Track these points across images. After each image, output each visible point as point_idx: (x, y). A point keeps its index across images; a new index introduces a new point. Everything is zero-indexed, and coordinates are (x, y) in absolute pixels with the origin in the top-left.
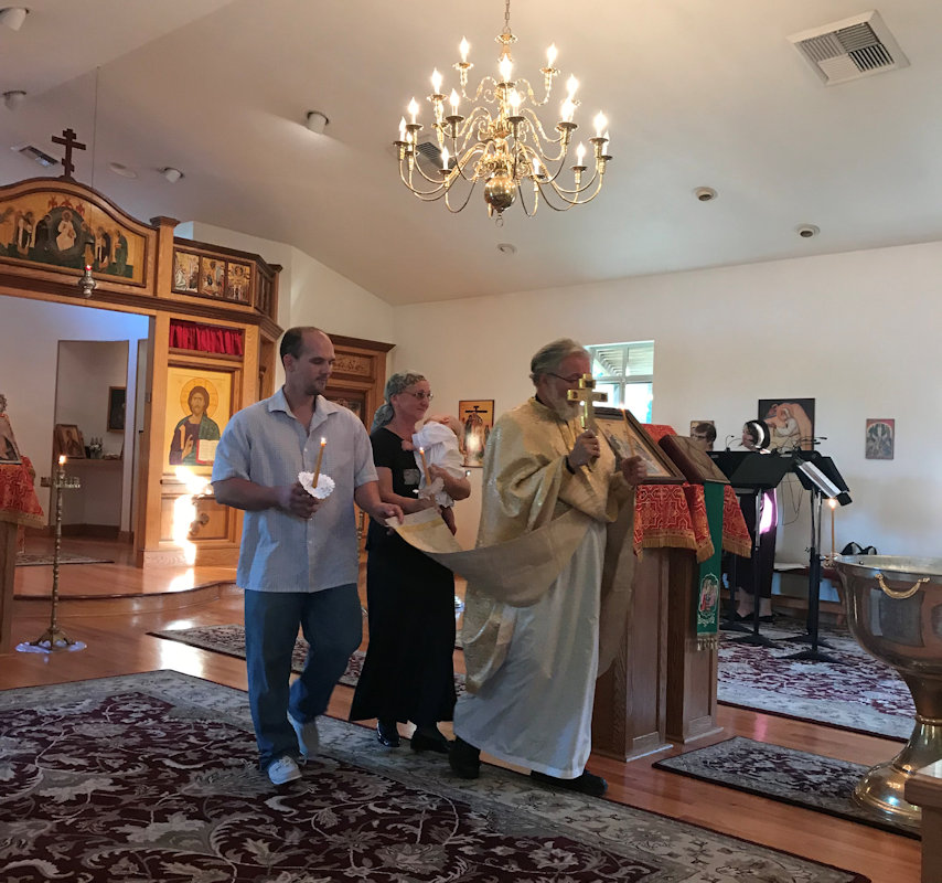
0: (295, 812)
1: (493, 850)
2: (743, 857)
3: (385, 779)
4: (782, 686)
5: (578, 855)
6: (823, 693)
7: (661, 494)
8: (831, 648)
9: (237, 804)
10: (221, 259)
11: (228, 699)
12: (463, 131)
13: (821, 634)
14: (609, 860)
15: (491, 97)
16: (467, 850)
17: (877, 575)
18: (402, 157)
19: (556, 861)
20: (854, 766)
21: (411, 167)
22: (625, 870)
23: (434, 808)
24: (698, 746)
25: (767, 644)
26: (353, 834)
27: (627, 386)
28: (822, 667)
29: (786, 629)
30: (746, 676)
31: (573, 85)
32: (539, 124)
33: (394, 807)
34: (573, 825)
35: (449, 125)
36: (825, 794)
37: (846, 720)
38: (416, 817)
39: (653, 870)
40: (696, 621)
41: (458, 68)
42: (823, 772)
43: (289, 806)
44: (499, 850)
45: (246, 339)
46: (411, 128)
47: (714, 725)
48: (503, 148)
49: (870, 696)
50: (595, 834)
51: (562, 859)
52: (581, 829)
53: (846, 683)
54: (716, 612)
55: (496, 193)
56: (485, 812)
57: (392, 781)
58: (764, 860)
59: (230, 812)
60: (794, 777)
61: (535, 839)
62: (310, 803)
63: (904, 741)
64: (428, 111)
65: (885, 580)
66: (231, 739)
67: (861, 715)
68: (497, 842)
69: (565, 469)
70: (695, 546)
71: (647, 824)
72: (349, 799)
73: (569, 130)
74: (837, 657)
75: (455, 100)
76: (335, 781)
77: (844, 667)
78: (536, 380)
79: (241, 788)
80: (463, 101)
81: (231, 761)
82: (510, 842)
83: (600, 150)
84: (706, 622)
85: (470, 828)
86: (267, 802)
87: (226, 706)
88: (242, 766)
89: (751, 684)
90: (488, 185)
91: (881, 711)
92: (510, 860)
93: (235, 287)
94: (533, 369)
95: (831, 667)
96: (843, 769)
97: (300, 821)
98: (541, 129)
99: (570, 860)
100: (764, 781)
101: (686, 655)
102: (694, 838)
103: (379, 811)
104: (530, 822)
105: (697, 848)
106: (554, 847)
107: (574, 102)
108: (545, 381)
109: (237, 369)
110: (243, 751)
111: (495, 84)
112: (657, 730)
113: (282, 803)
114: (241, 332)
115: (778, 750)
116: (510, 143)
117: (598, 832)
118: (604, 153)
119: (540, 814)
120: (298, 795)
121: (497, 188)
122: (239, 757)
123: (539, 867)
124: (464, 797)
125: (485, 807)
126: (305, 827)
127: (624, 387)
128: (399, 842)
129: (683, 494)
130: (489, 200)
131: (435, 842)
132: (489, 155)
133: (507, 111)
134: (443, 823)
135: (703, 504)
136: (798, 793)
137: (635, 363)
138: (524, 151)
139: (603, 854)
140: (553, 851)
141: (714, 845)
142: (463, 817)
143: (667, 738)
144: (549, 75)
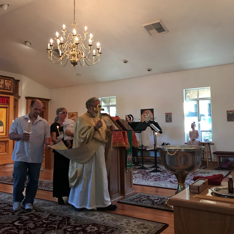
0: (22, 225)
1: (76, 229)
2: (139, 223)
3: (48, 213)
4: (149, 179)
5: (98, 227)
6: (158, 180)
7: (117, 134)
8: (160, 168)
9: (6, 225)
10: (3, 79)
11: (5, 196)
12: (64, 46)
13: (158, 165)
14: (106, 228)
15: (71, 38)
16: (69, 230)
17: (167, 150)
18: (49, 53)
19: (92, 229)
20: (165, 197)
21: (52, 55)
22: (110, 230)
23: (61, 219)
24: (129, 196)
25: (145, 169)
26: (38, 229)
27: (110, 107)
28: (158, 173)
29: (150, 164)
30: (140, 177)
31: (91, 36)
32: (83, 45)
33: (50, 220)
34: (97, 220)
35: (61, 45)
36: (159, 205)
37: (164, 186)
38: (56, 223)
39: (117, 229)
40: (127, 165)
41: (63, 31)
42: (158, 199)
43: (21, 224)
44: (77, 229)
45: (10, 99)
46: (51, 46)
47: (132, 190)
48: (75, 51)
49: (169, 179)
50: (102, 221)
51: (94, 229)
52: (99, 220)
53: (164, 177)
54: (131, 162)
55: (74, 61)
56: (74, 219)
57: (50, 213)
58: (144, 223)
59: (4, 227)
60: (151, 201)
61: (87, 224)
62: (27, 222)
63: (176, 189)
64: (55, 41)
65: (168, 151)
66: (5, 207)
67: (167, 184)
68: (77, 226)
69: (94, 130)
70: (125, 146)
71: (115, 217)
72: (38, 220)
73: (90, 47)
74: (162, 170)
75: (62, 39)
76: (34, 215)
77: (163, 173)
78: (87, 107)
79: (7, 220)
80: (64, 39)
81: (5, 213)
82: (80, 226)
83: (99, 51)
84: (129, 165)
85: (70, 223)
86: (15, 223)
87: (4, 198)
88: (8, 214)
89: (142, 179)
90: (71, 59)
91: (172, 183)
92: (80, 231)
93: (7, 86)
94: (86, 105)
95: (160, 173)
96: (163, 198)
97: (24, 227)
98: (84, 46)
99: (96, 229)
100: (144, 203)
101: (125, 173)
102: (127, 219)
103: (46, 222)
104: (86, 220)
105: (128, 222)
106: (92, 226)
107: (91, 40)
108: (89, 107)
109: (8, 107)
110: (9, 210)
111: (72, 35)
112: (118, 193)
113: (19, 223)
114: (9, 98)
115: (148, 195)
116: (76, 49)
117: (103, 221)
118: (100, 52)
119: (88, 218)
120: (23, 220)
121: (74, 60)
122: (7, 212)
123: (88, 232)
124: (69, 216)
125: (74, 217)
126: (25, 229)
127: (109, 108)
128: (51, 230)
129: (122, 133)
130: (72, 63)
131: (61, 228)
132: (71, 52)
133: (75, 42)
134: (63, 223)
135: (127, 136)
136: (152, 205)
137: (112, 102)
138: (80, 51)
139: (104, 226)
140: (92, 227)
141: (132, 220)
142: (68, 221)
143: (121, 195)
144: (86, 33)
